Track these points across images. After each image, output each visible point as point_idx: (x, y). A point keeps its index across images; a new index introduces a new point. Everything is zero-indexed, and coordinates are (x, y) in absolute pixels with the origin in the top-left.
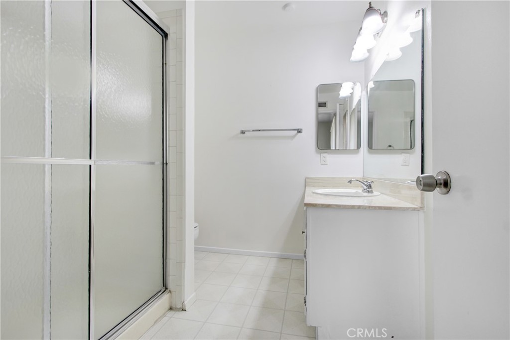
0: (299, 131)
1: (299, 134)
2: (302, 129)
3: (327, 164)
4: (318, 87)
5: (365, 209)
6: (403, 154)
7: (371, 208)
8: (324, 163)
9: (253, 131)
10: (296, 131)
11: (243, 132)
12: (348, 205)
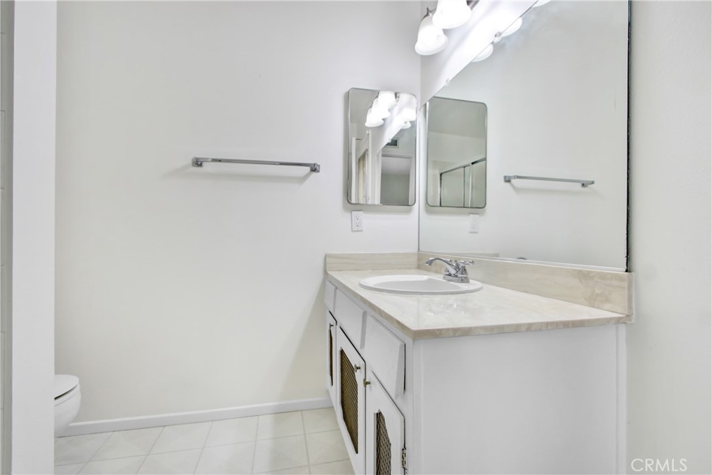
0: (314, 169)
1: (314, 174)
2: (319, 166)
3: (362, 231)
4: (348, 92)
5: (540, 330)
6: (471, 215)
7: (549, 327)
8: (356, 229)
9: (214, 160)
10: (308, 169)
11: (198, 163)
12: (508, 326)
